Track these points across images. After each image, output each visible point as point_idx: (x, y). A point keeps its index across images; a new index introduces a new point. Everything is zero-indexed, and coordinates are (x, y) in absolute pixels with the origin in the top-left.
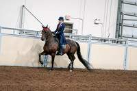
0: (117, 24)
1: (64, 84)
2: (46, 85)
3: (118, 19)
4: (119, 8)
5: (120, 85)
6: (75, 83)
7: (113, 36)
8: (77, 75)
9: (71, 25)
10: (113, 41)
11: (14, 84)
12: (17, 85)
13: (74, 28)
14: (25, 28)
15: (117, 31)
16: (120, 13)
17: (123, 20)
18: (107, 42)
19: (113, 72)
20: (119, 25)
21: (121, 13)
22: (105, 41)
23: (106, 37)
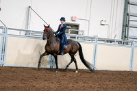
0: (123, 25)
1: (70, 85)
2: (52, 86)
3: (124, 20)
4: (126, 9)
5: (126, 86)
6: (81, 84)
7: (119, 38)
8: (84, 76)
9: (77, 26)
10: (120, 42)
11: (20, 85)
12: (23, 85)
13: (80, 29)
14: (31, 28)
15: (123, 32)
16: (126, 14)
17: (129, 21)
18: (113, 43)
19: (119, 73)
20: (126, 26)
21: (128, 14)
22: (111, 42)
23: (112, 38)
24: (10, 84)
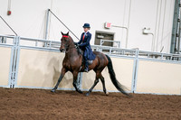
0: (173, 35)
1: (103, 113)
2: (79, 114)
3: (173, 28)
4: (176, 13)
5: (176, 116)
6: (116, 112)
7: (167, 51)
8: (120, 101)
9: (111, 36)
10: (168, 57)
11: (36, 113)
12: (40, 113)
13: (116, 39)
15: (172, 43)
17: (180, 29)
18: (159, 58)
19: (168, 98)
20: (176, 35)
21: (178, 20)
22: (156, 56)
23: (158, 51)
24: (22, 112)
